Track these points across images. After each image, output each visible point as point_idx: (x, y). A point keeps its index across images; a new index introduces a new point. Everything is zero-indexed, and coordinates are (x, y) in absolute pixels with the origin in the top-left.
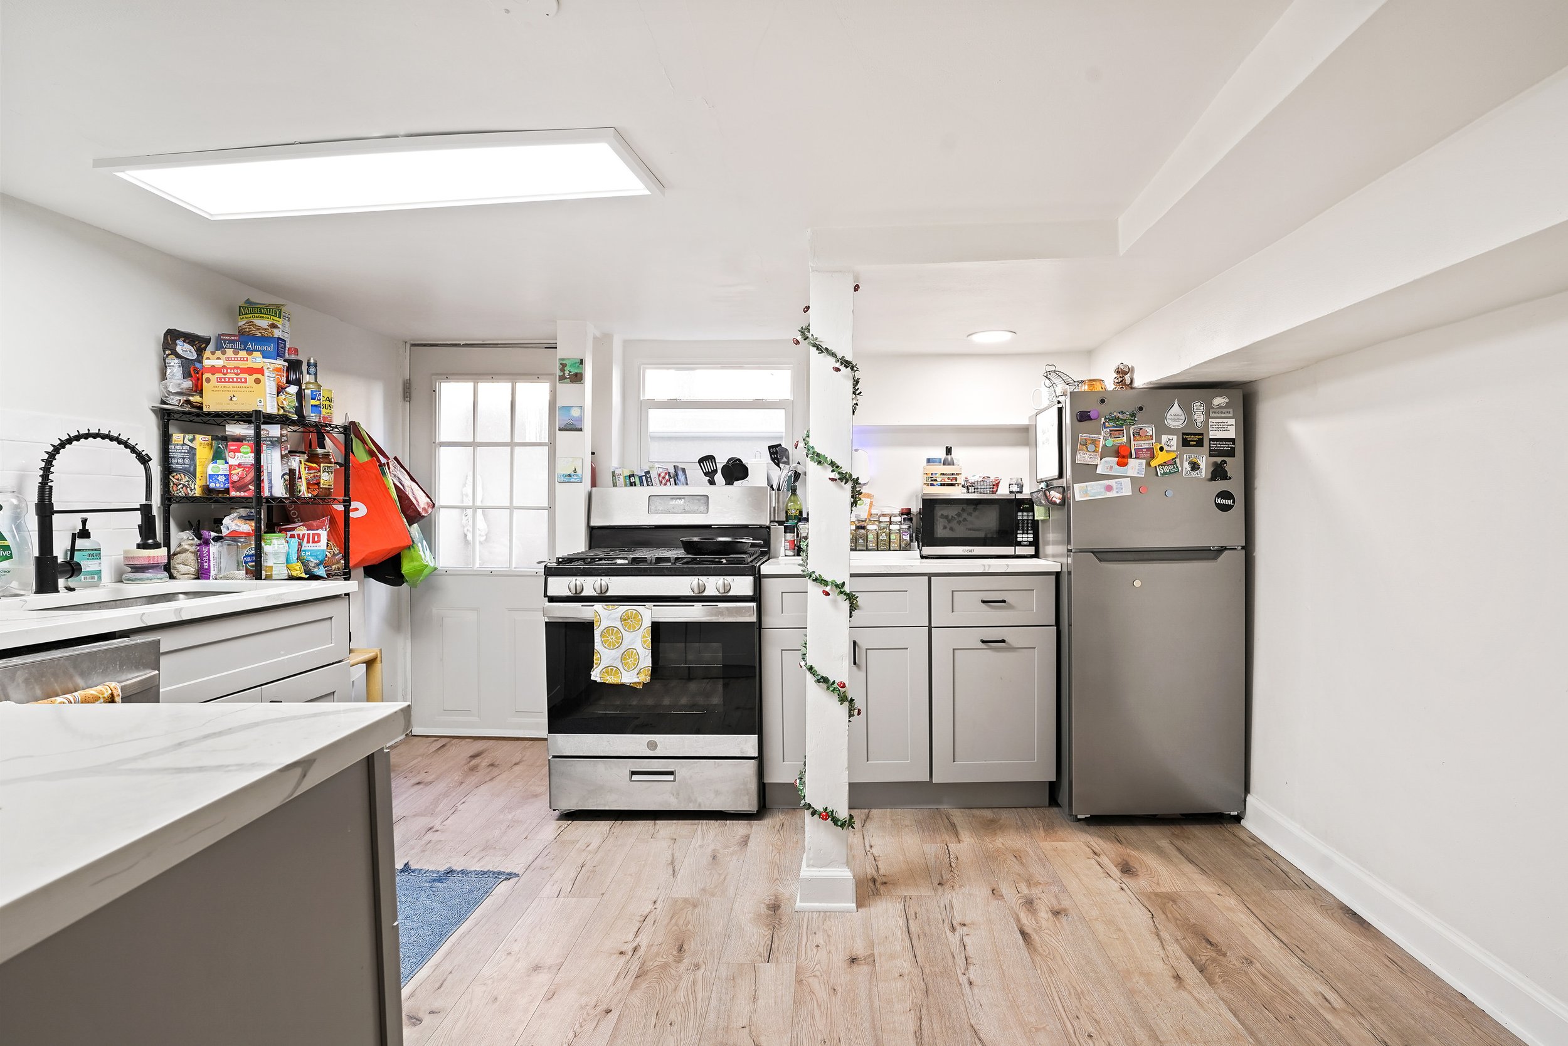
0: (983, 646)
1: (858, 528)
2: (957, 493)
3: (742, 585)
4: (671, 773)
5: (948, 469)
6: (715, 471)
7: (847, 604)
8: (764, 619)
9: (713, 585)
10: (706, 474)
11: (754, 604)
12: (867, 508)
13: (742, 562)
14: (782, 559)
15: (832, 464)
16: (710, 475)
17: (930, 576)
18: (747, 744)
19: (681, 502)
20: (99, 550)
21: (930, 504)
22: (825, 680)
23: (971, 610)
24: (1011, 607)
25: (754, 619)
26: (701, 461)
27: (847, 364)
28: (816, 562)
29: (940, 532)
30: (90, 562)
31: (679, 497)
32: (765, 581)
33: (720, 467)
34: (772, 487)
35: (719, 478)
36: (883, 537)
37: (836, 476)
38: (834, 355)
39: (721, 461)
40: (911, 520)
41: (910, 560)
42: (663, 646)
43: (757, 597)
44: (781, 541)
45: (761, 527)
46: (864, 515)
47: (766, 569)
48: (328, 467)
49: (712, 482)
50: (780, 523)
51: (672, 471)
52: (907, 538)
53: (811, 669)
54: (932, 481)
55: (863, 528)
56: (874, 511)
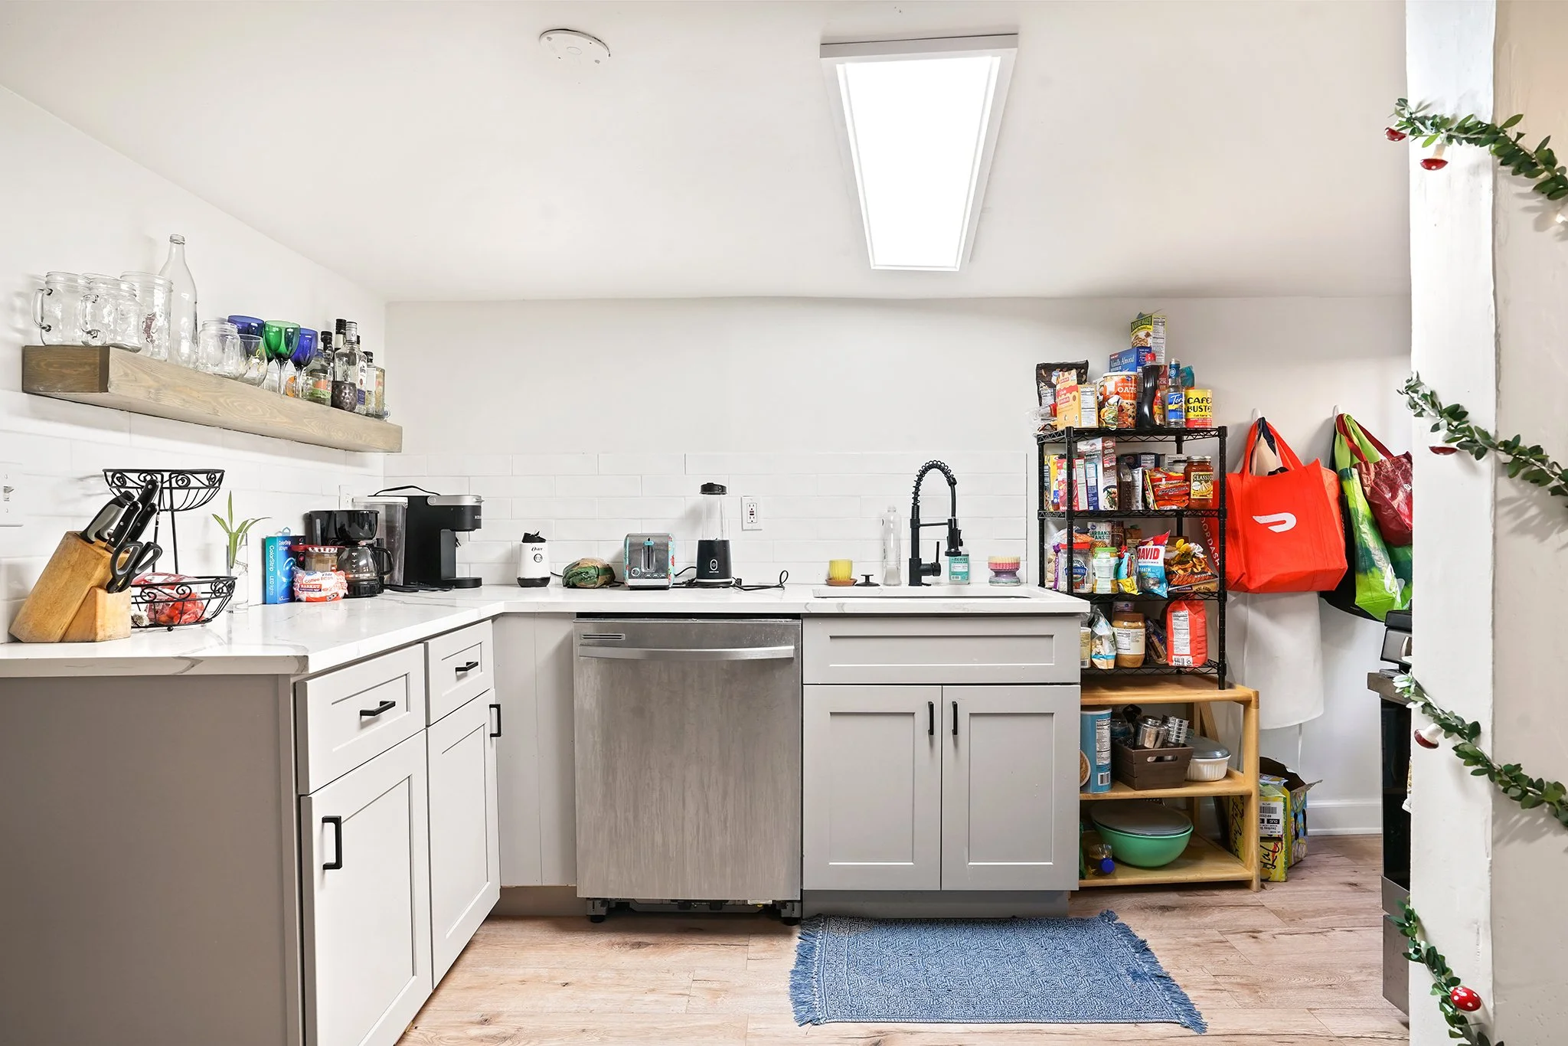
20: (968, 555)
30: (956, 565)
48: (1200, 476)
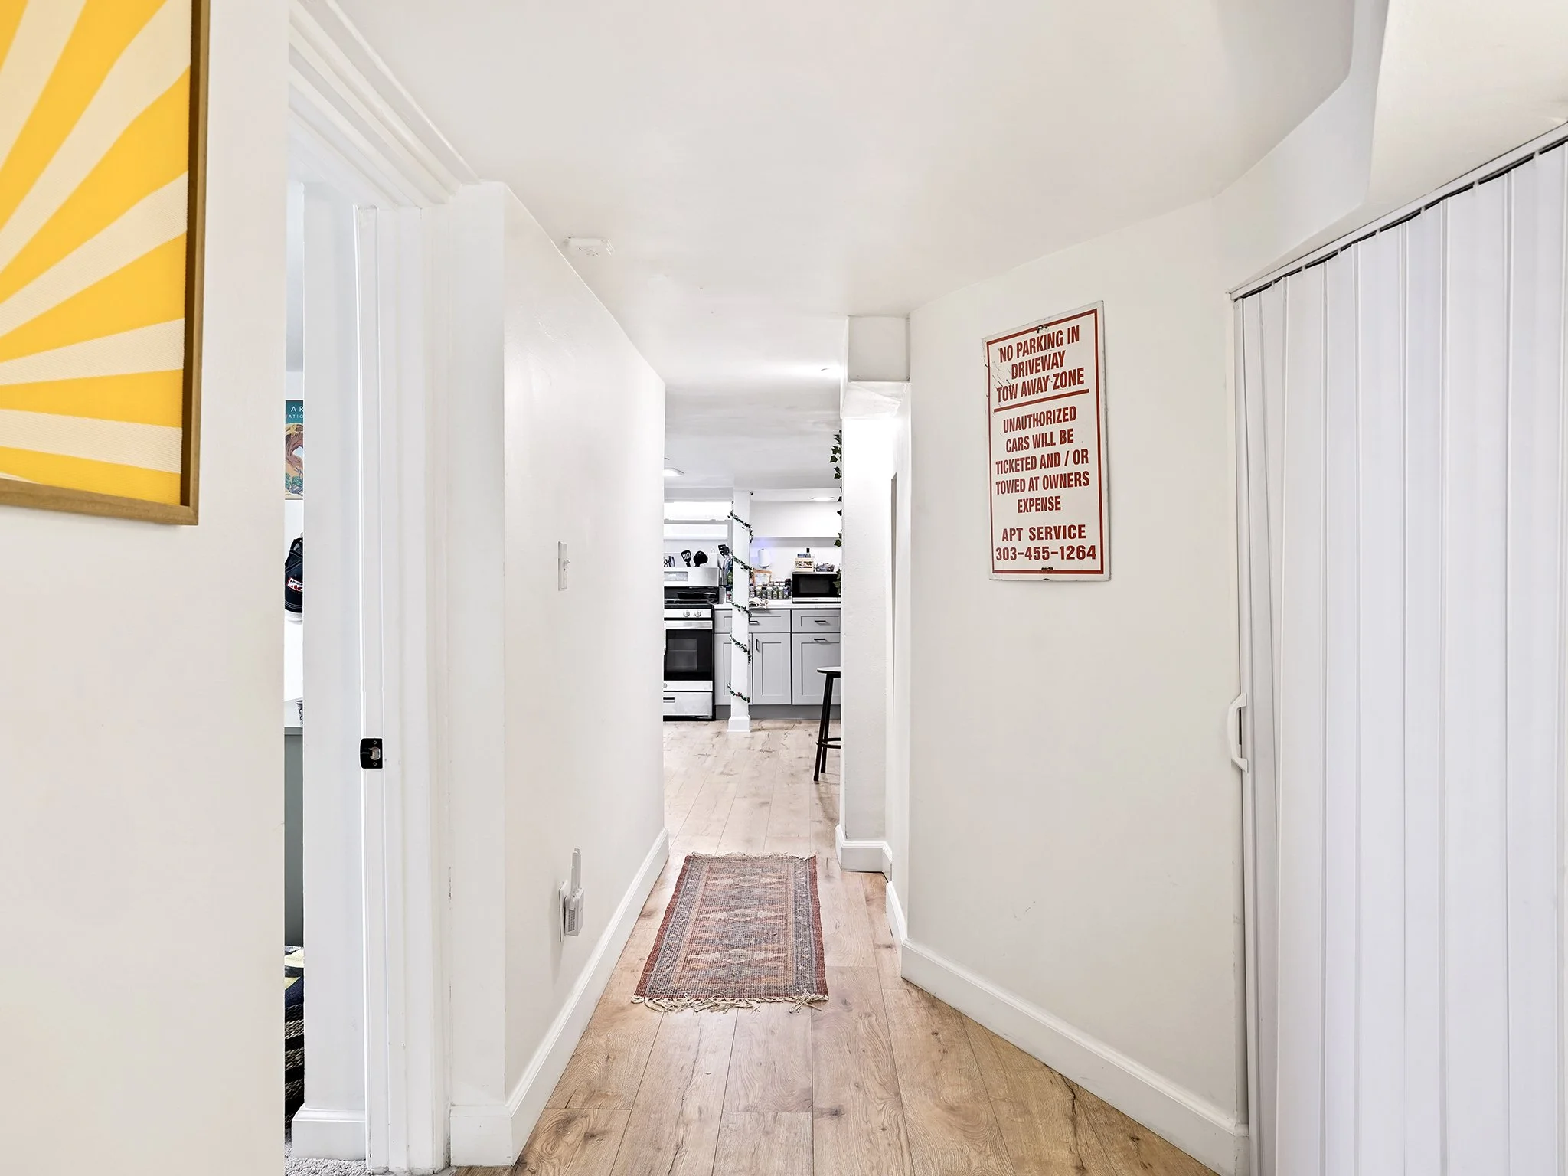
0: (815, 641)
1: (763, 588)
2: (810, 571)
3: (706, 613)
4: (673, 699)
5: (808, 560)
6: (690, 559)
7: (747, 615)
8: (716, 629)
9: (693, 613)
10: (685, 560)
11: (711, 622)
12: (768, 579)
13: (706, 602)
14: (725, 603)
15: (742, 562)
16: (688, 561)
17: (791, 609)
18: (707, 685)
19: (675, 575)
21: (796, 577)
22: (739, 643)
23: (810, 625)
24: (828, 624)
25: (711, 628)
26: (682, 553)
27: (747, 525)
28: (736, 599)
29: (803, 590)
31: (674, 573)
32: (716, 612)
33: (693, 556)
34: (720, 567)
35: (692, 562)
36: (775, 593)
37: (743, 567)
38: (742, 522)
39: (694, 553)
40: (789, 585)
41: (788, 603)
42: (670, 640)
43: (713, 618)
44: (724, 597)
45: (714, 588)
46: (767, 582)
47: (716, 606)
49: (688, 565)
50: (724, 586)
51: (668, 559)
52: (787, 593)
53: (733, 639)
54: (799, 565)
55: (765, 588)
56: (771, 580)
